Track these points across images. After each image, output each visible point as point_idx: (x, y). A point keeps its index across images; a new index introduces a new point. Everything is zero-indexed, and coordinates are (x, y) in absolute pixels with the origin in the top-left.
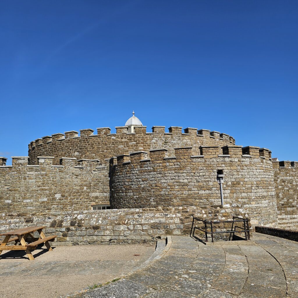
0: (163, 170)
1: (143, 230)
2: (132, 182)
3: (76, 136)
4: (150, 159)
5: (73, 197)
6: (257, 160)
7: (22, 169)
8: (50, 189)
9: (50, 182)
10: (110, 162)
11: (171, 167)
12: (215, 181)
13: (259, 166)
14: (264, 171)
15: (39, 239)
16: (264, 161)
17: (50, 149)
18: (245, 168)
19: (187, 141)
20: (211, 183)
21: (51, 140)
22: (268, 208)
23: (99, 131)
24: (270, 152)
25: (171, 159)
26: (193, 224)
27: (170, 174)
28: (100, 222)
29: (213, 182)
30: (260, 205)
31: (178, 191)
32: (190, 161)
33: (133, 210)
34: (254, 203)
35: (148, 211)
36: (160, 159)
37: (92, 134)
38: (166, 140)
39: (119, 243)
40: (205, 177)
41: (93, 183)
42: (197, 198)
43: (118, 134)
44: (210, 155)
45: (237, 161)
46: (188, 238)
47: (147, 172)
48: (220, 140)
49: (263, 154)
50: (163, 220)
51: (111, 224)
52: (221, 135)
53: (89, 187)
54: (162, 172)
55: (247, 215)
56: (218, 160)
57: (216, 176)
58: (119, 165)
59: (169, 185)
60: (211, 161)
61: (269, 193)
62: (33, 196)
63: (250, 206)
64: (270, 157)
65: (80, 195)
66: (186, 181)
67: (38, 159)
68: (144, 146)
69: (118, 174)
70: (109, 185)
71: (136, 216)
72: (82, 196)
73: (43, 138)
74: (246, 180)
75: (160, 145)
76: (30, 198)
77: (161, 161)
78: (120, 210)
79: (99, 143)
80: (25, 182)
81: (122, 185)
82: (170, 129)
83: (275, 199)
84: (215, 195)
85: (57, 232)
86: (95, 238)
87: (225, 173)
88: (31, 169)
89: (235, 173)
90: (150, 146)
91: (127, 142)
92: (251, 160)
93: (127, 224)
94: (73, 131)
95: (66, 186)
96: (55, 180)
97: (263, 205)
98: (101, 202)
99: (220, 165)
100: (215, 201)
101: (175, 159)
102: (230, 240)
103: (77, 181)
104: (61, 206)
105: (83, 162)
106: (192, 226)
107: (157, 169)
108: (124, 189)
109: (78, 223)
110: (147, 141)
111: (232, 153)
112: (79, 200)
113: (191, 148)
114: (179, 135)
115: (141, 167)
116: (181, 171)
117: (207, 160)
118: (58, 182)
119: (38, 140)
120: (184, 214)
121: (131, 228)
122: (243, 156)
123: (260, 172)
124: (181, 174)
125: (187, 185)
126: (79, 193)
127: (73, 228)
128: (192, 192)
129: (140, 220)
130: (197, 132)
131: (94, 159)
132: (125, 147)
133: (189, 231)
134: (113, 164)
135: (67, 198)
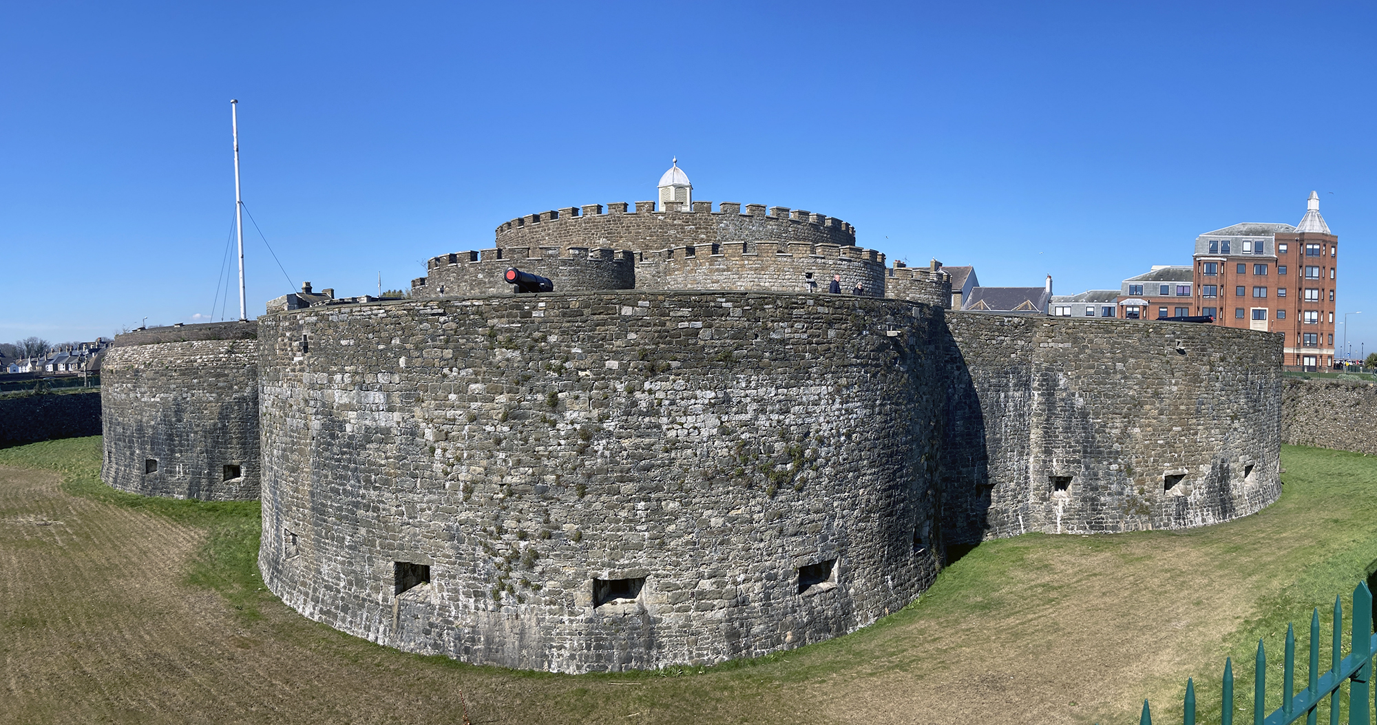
11: (750, 266)
23: (639, 207)
25: (751, 255)
32: (775, 259)
36: (737, 255)
38: (742, 225)
44: (799, 254)
47: (719, 272)
54: (739, 273)
56: (808, 261)
60: (799, 261)
68: (707, 233)
77: (739, 259)
79: (639, 226)
90: (716, 232)
91: (683, 225)
101: (756, 256)
107: (732, 268)
110: (712, 225)
114: (761, 218)
117: (795, 260)
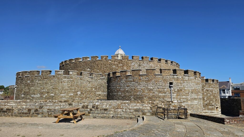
0: (139, 81)
1: (130, 112)
2: (121, 87)
3: (89, 59)
4: (132, 75)
5: (87, 94)
6: (193, 78)
7: (60, 77)
8: (75, 89)
9: (75, 85)
10: (108, 75)
11: (143, 79)
12: (168, 89)
13: (193, 81)
14: (196, 84)
15: (77, 114)
16: (197, 78)
17: (73, 66)
18: (185, 82)
19: (152, 65)
20: (166, 90)
21: (74, 61)
22: (198, 105)
23: (102, 57)
24: (200, 74)
25: (143, 75)
26: (157, 110)
27: (143, 84)
28: (108, 107)
29: (167, 89)
30: (193, 103)
31: (147, 93)
32: (155, 76)
33: (125, 101)
34: (190, 102)
35: (133, 102)
36: (137, 75)
37: (98, 59)
38: (140, 64)
39: (118, 118)
40: (162, 86)
41: (98, 86)
42: (158, 97)
43: (113, 59)
44: (166, 74)
45: (181, 78)
46: (154, 117)
47: (130, 82)
48: (171, 65)
49: (196, 74)
50: (141, 107)
51: (113, 108)
52: (172, 62)
53: (96, 89)
54: (138, 82)
55: (186, 107)
56: (170, 77)
57: (169, 86)
58: (114, 77)
59: (142, 90)
60: (166, 77)
61: (199, 97)
62: (65, 92)
63: (187, 103)
64: (200, 76)
65: (91, 93)
66: (152, 88)
67: (69, 72)
68: (127, 67)
69: (113, 82)
70: (107, 88)
71: (127, 105)
72: (92, 94)
73: (69, 60)
74: (186, 88)
75: (136, 67)
76: (64, 93)
77: (138, 76)
78: (118, 101)
79: (101, 64)
80: (61, 84)
81: (115, 88)
82: (142, 58)
83: (202, 100)
84: (168, 96)
85: (85, 111)
86: (105, 115)
87: (174, 84)
88: (65, 77)
89: (179, 84)
90: (130, 67)
91: (118, 64)
92: (189, 78)
93: (122, 108)
94: (87, 57)
95: (83, 87)
96: (77, 84)
97: (195, 103)
98: (102, 98)
99: (171, 80)
100: (168, 99)
101: (146, 75)
102: (176, 119)
103: (90, 85)
104: (80, 99)
105: (93, 75)
106: (157, 111)
107: (135, 80)
108: (116, 91)
109: (96, 107)
110: (129, 64)
111: (178, 73)
112: (90, 96)
113: (155, 69)
114: (147, 61)
115: (126, 79)
116: (149, 82)
117: (164, 76)
118: (80, 85)
119: (66, 61)
120: (152, 105)
121: (124, 110)
122: (184, 75)
123: (194, 85)
124: (149, 84)
125: (152, 90)
126: (90, 92)
127: (93, 109)
128: (155, 94)
129: (129, 107)
130: (158, 60)
131: (98, 73)
132: (116, 67)
133: (155, 114)
134: (110, 76)
135: (83, 95)
